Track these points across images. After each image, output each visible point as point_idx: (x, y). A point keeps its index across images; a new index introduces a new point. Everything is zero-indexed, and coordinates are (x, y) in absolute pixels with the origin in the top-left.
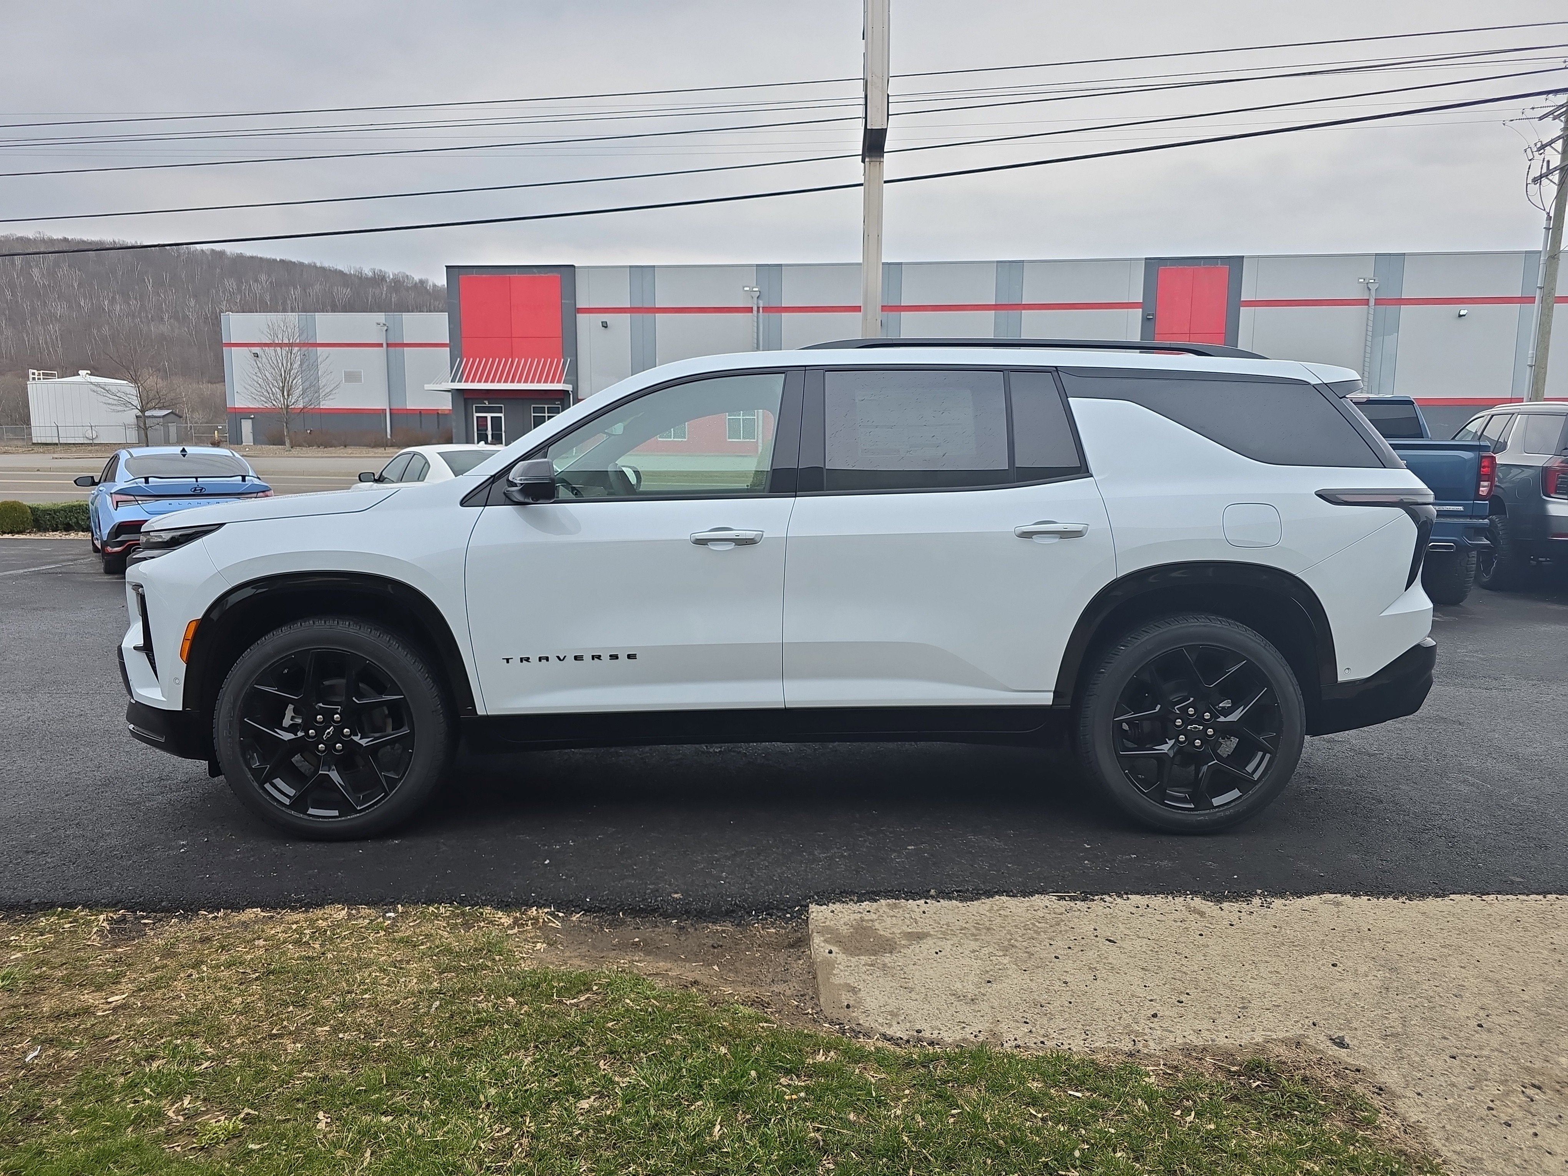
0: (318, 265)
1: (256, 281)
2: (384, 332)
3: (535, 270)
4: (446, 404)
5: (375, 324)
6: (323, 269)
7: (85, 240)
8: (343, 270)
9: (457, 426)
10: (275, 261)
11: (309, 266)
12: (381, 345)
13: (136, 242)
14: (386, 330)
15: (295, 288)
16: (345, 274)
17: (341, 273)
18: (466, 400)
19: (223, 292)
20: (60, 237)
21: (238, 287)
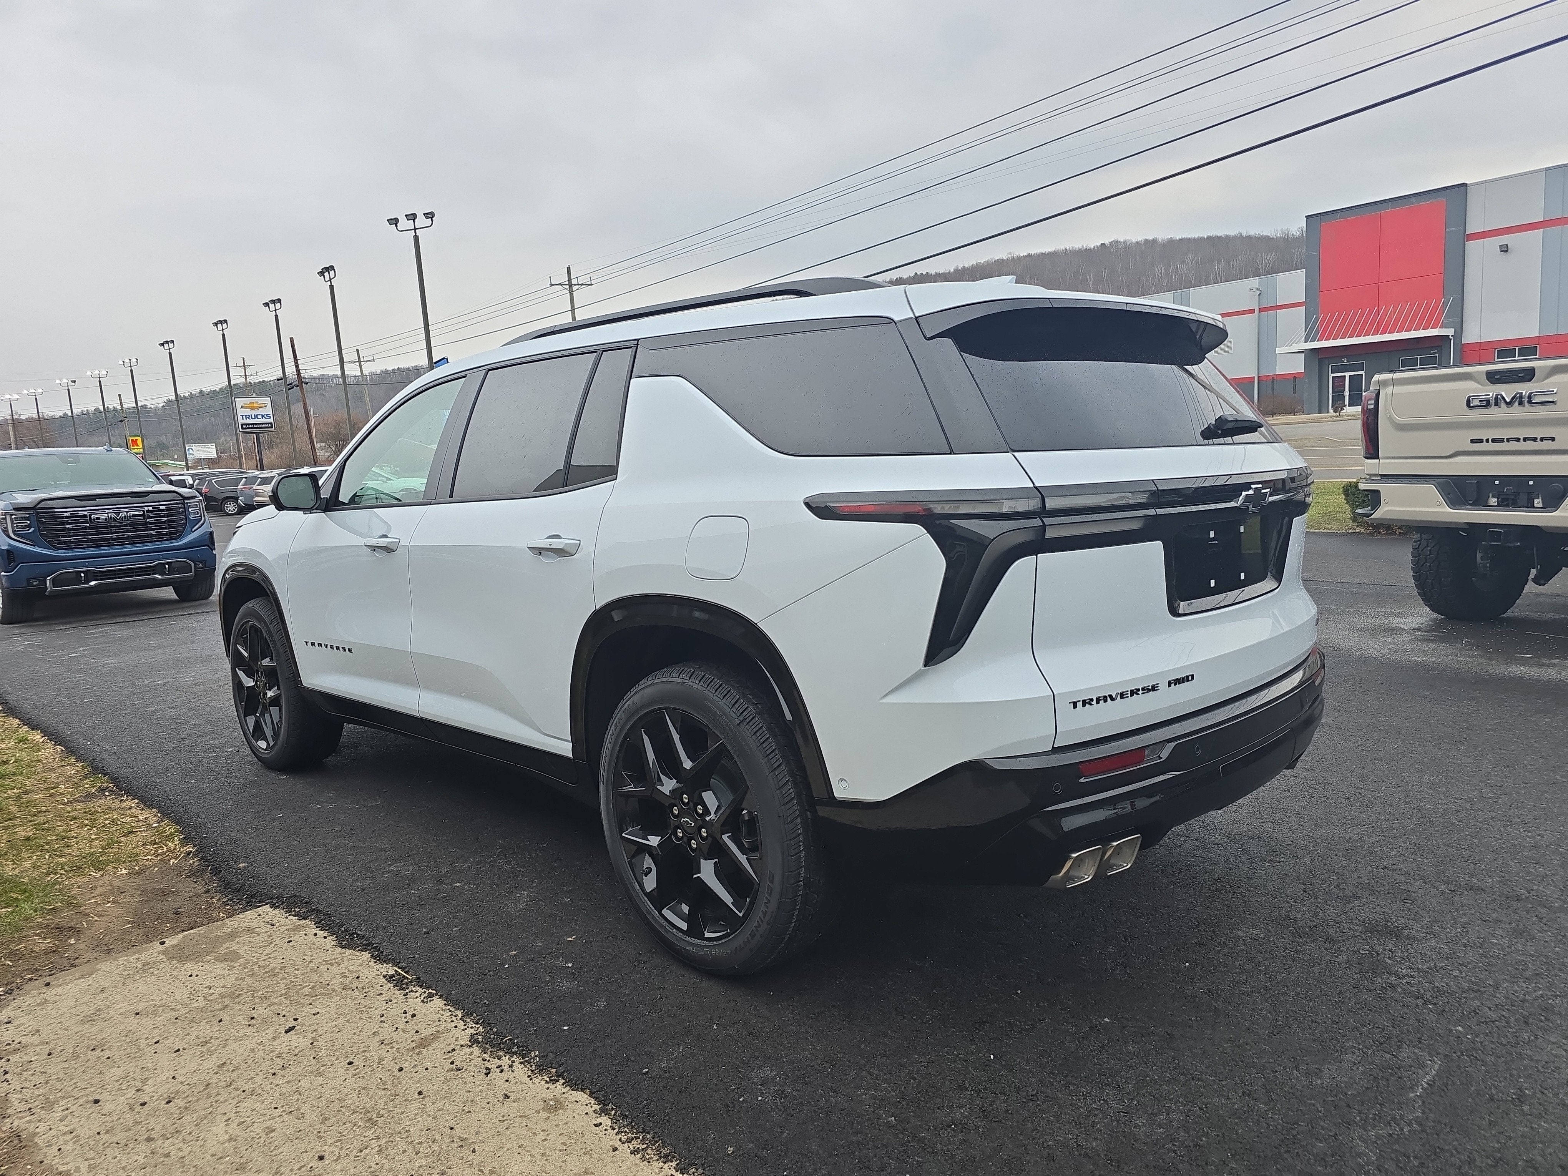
0: (1244, 234)
1: (1183, 262)
2: (1257, 297)
3: (1413, 199)
4: (1298, 366)
5: (1248, 290)
6: (1249, 237)
7: (1044, 252)
8: (1269, 235)
9: (1309, 391)
10: (1202, 239)
11: (1235, 237)
12: (1252, 311)
13: (1083, 246)
14: (1259, 295)
15: (1219, 262)
16: (1272, 239)
17: (1267, 238)
18: (1321, 360)
19: (1153, 279)
20: (1025, 254)
21: (1166, 271)
